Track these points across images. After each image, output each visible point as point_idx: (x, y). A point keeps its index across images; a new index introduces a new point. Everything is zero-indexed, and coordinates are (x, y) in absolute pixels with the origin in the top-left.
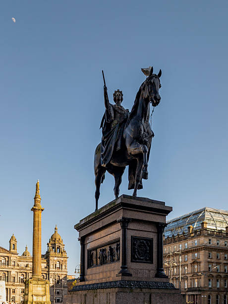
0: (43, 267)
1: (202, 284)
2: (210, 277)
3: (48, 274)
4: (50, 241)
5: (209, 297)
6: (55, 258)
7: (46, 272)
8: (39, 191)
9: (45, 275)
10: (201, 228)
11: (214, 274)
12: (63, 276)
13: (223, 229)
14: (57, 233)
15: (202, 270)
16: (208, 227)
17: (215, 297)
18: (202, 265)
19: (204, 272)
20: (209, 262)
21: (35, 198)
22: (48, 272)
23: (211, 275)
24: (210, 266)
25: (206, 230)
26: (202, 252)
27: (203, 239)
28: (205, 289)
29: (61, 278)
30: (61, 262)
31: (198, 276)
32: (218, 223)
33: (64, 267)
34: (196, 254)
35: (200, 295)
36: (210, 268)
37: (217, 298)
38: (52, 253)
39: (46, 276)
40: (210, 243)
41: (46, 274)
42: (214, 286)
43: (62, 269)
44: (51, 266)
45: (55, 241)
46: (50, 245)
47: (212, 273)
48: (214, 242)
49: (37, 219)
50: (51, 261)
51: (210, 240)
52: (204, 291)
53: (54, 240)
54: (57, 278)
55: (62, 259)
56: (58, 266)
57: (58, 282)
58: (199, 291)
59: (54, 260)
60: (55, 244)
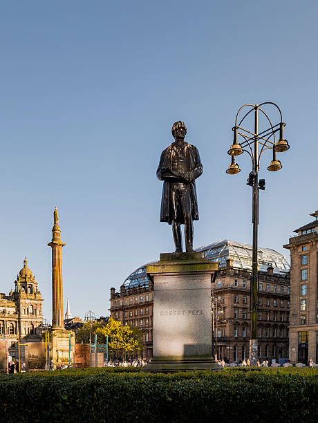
0: (12, 313)
1: (227, 333)
2: (236, 325)
3: (19, 322)
4: (18, 279)
5: (235, 349)
6: (27, 301)
7: (15, 320)
8: (58, 222)
9: (14, 323)
10: (225, 265)
11: (241, 322)
12: (38, 324)
13: (249, 267)
14: (27, 267)
15: (228, 316)
16: (234, 265)
17: (241, 348)
18: (227, 310)
19: (230, 319)
20: (235, 307)
21: (54, 230)
22: (19, 318)
23: (237, 322)
24: (236, 312)
25: (232, 269)
26: (227, 296)
27: (228, 279)
28: (231, 339)
29: (35, 327)
30: (35, 306)
31: (222, 323)
32: (242, 260)
33: (38, 313)
34: (220, 298)
35: (225, 346)
36: (235, 314)
37: (243, 349)
38: (23, 294)
39: (16, 325)
40: (236, 285)
41: (16, 322)
42: (240, 335)
43: (36, 315)
44: (22, 312)
45: (26, 278)
46: (19, 284)
47: (238, 321)
48: (241, 282)
49: (57, 257)
50: (21, 305)
51: (236, 281)
52: (230, 341)
53: (24, 276)
54: (30, 326)
55: (36, 302)
56: (31, 311)
57: (32, 331)
58: (224, 341)
59: (25, 302)
60: (26, 282)
